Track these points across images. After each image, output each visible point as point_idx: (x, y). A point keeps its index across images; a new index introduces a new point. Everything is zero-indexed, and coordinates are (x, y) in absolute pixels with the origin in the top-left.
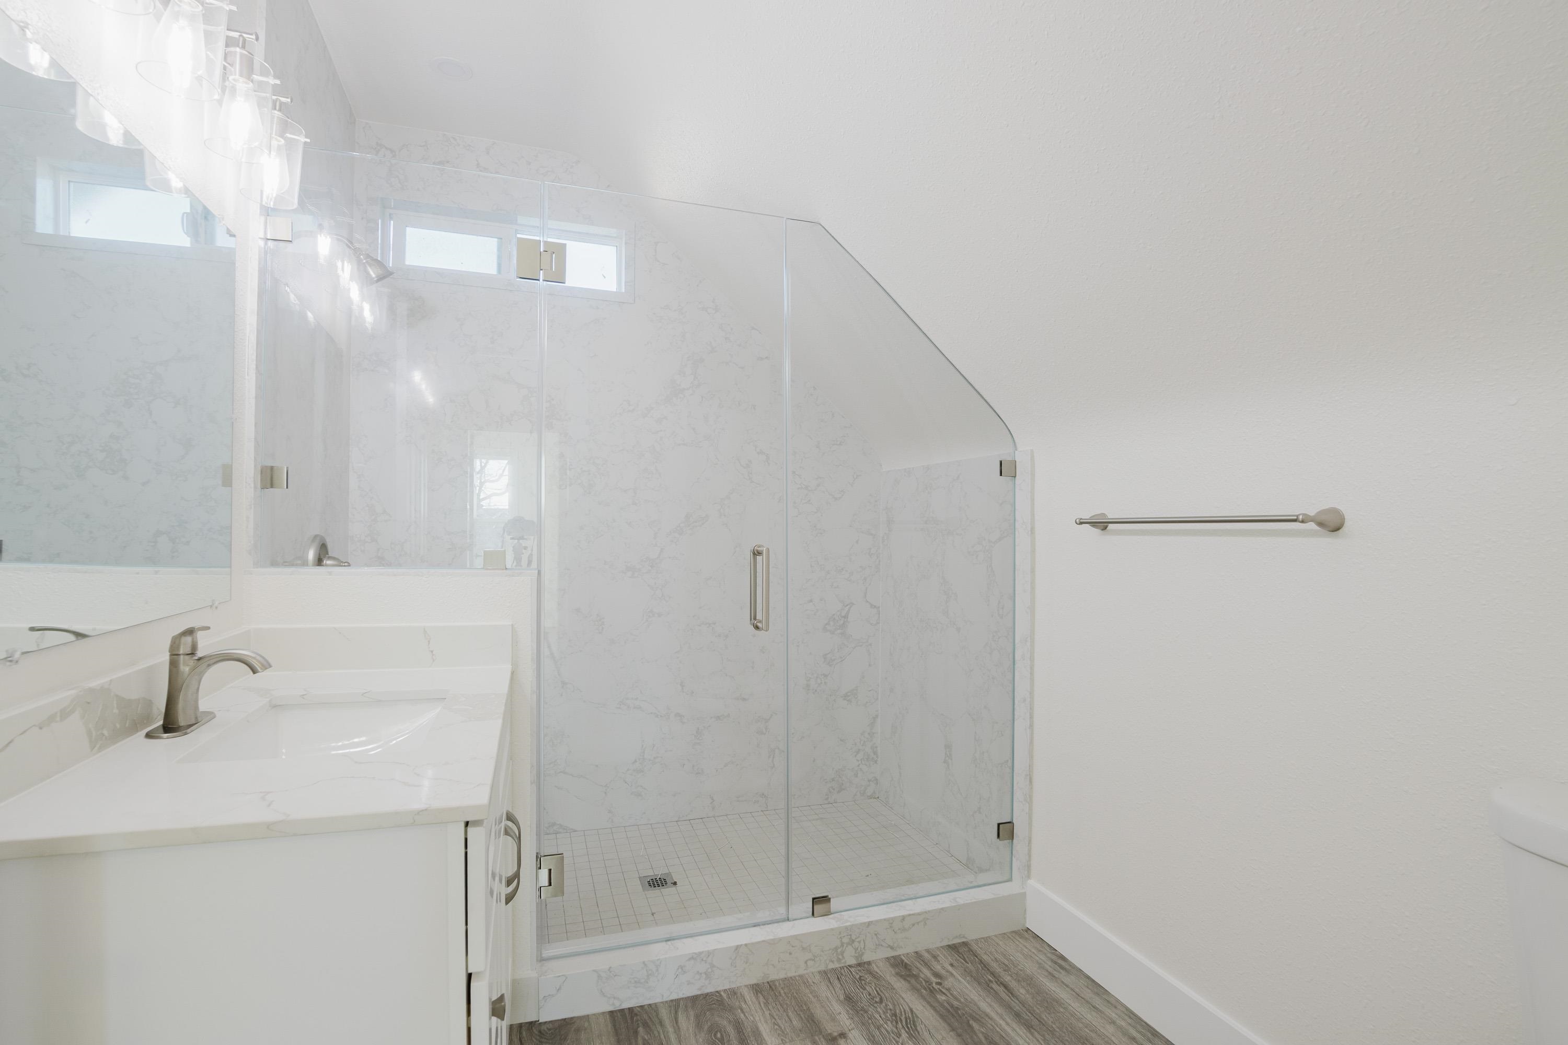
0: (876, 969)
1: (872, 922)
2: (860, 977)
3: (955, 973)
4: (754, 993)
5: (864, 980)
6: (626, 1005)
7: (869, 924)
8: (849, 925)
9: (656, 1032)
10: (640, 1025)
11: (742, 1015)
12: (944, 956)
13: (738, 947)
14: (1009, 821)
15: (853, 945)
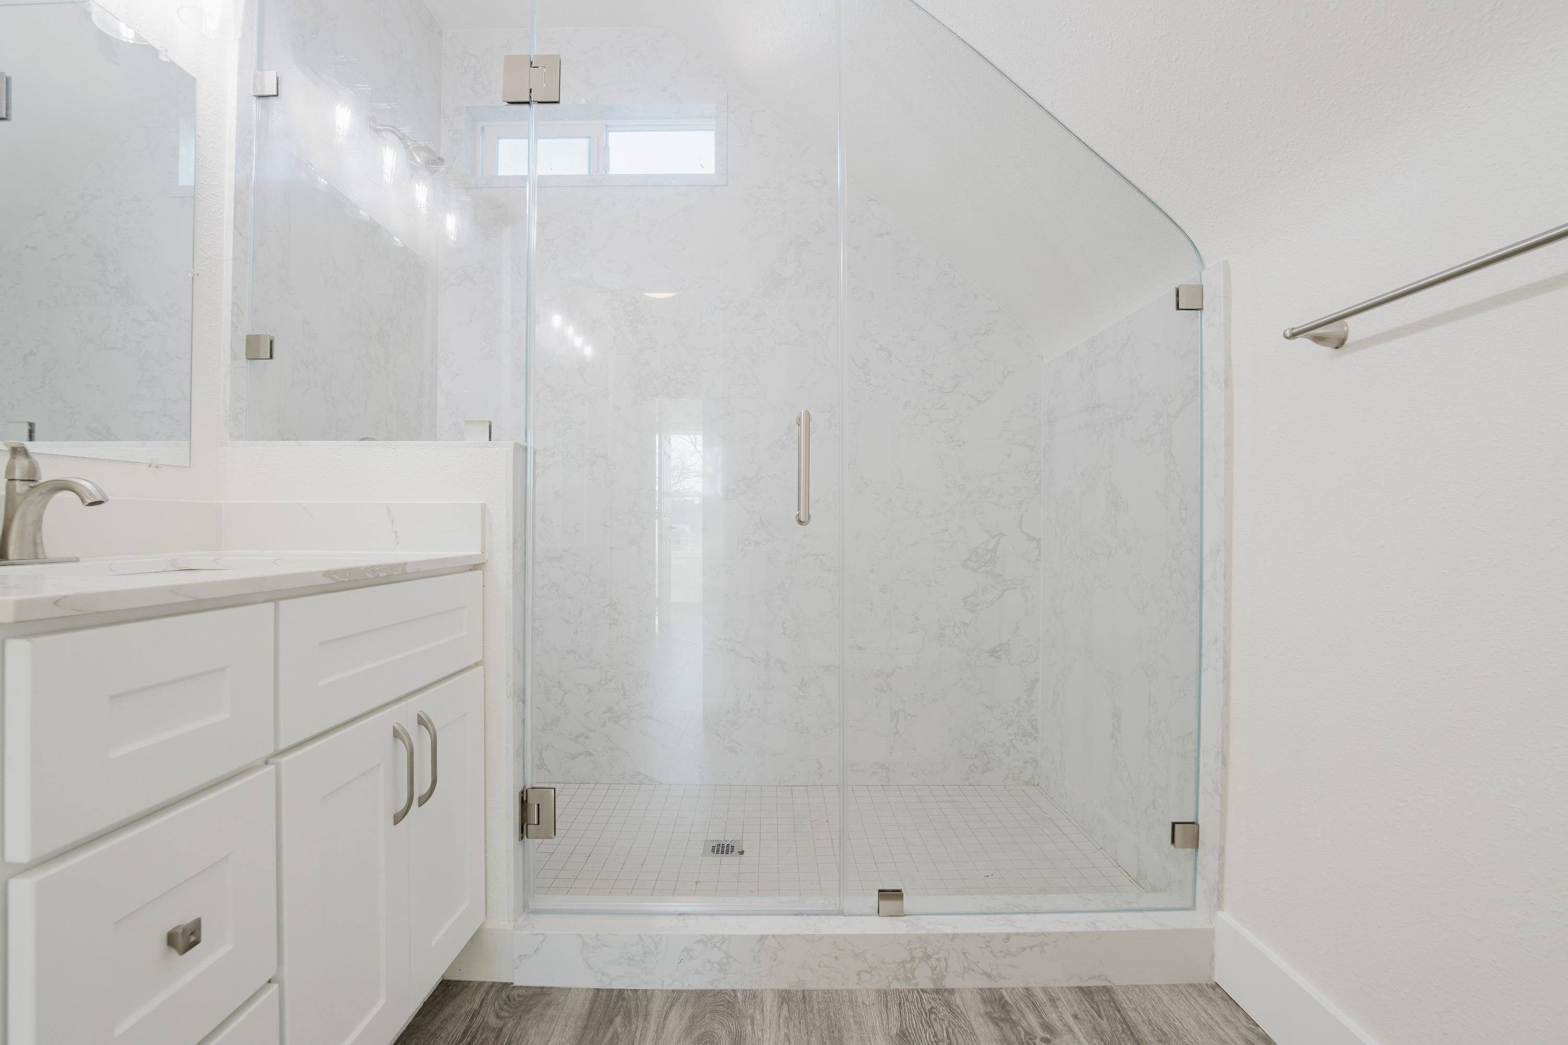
0: (958, 1001)
1: (958, 935)
2: (932, 1008)
3: (1076, 1029)
4: (778, 1002)
5: (935, 1013)
6: (616, 985)
7: (954, 937)
8: (925, 934)
9: (634, 1027)
10: (622, 1013)
11: (750, 1027)
12: (1069, 1001)
13: (762, 938)
14: (1192, 821)
15: (929, 962)
